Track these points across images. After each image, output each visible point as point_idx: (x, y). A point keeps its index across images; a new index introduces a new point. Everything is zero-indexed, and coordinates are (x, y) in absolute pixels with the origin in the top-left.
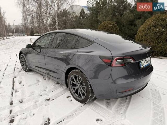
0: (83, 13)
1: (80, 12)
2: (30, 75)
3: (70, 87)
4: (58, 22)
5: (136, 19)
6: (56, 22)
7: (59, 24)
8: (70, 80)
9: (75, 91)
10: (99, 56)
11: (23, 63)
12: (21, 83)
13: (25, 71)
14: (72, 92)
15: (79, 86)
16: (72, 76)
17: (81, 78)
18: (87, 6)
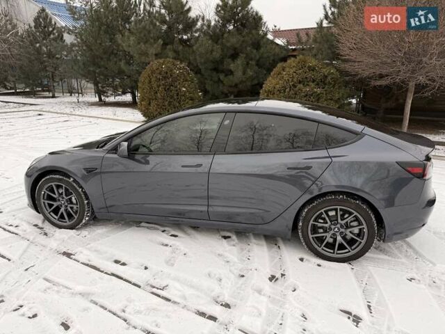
0: (45, 22)
1: (36, 19)
3: (310, 237)
8: (311, 222)
9: (325, 243)
10: (397, 162)
11: (55, 204)
12: (124, 264)
13: (71, 228)
14: (316, 247)
15: (336, 230)
16: (322, 211)
17: (353, 211)
18: (67, 3)
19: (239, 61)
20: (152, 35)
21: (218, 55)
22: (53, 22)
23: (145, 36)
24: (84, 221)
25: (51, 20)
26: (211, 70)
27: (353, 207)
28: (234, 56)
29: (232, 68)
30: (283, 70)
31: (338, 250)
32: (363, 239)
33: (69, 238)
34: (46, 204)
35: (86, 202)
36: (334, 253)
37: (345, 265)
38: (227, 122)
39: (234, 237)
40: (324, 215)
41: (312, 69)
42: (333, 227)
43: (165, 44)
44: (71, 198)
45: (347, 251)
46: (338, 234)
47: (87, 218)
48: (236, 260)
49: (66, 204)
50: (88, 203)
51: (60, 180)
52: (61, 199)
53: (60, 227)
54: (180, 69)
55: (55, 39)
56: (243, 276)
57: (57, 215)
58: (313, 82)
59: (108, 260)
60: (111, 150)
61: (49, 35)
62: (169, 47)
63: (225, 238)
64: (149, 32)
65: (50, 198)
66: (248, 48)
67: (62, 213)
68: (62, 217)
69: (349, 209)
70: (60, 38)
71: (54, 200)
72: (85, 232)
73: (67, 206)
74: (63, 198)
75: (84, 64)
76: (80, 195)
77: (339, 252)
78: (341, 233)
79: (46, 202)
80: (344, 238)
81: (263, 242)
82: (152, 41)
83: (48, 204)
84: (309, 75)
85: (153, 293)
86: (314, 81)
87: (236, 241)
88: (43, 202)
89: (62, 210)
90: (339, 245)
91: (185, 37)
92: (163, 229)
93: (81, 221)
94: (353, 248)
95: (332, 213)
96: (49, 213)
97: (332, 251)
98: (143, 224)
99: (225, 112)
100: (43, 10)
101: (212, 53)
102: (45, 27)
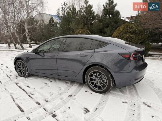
0: (52, 21)
1: (50, 21)
2: (31, 79)
3: (89, 82)
4: (28, 30)
5: (105, 27)
6: (26, 29)
7: (29, 31)
8: (89, 76)
9: (94, 85)
10: (118, 53)
11: (20, 69)
12: (29, 87)
13: (23, 77)
14: (91, 86)
15: (98, 80)
16: (92, 72)
17: (102, 73)
18: (57, 15)
22: (54, 21)
24: (26, 75)
25: (54, 20)
27: (102, 71)
28: (108, 27)
29: (106, 31)
32: (107, 84)
33: (21, 80)
35: (27, 68)
38: (64, 41)
39: (70, 83)
41: (131, 28)
45: (102, 89)
46: (98, 82)
49: (23, 69)
50: (27, 69)
51: (20, 61)
53: (21, 76)
54: (86, 32)
56: (61, 94)
59: (26, 86)
61: (53, 25)
62: (85, 26)
63: (67, 83)
64: (80, 21)
66: (113, 23)
67: (22, 72)
68: (21, 73)
69: (100, 71)
70: (56, 26)
71: (20, 68)
72: (27, 78)
74: (22, 67)
77: (99, 89)
79: (18, 68)
82: (80, 24)
84: (129, 30)
85: (29, 95)
86: (131, 32)
89: (22, 71)
90: (99, 86)
92: (49, 79)
94: (104, 88)
96: (19, 72)
97: (97, 89)
98: (45, 78)
99: (64, 38)
100: (52, 18)
101: (99, 26)
102: (52, 23)
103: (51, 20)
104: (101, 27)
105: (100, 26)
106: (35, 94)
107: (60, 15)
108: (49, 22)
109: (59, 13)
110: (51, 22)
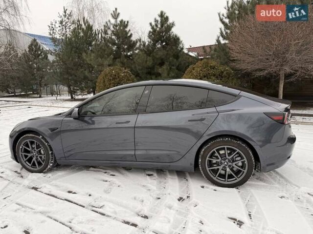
0: (36, 48)
3: (208, 169)
5: (157, 65)
8: (207, 159)
9: (218, 173)
10: (264, 113)
11: (29, 155)
12: (75, 193)
13: (40, 172)
14: (212, 176)
15: (226, 163)
16: (215, 150)
17: (236, 149)
18: (50, 35)
19: (164, 67)
20: (106, 53)
21: (151, 63)
22: (41, 48)
23: (101, 53)
24: (49, 167)
25: (40, 46)
26: (146, 73)
27: (236, 145)
28: (162, 64)
29: (160, 72)
30: (193, 69)
31: (228, 179)
32: (245, 170)
33: (38, 179)
34: (23, 155)
35: (50, 152)
36: (225, 181)
37: (234, 189)
38: (146, 92)
39: (155, 175)
40: (217, 154)
42: (223, 161)
43: (115, 58)
44: (40, 150)
45: (234, 179)
46: (227, 166)
47: (51, 165)
48: (155, 188)
49: (37, 155)
50: (52, 153)
51: (32, 138)
52: (33, 151)
53: (32, 172)
54: (125, 72)
55: (42, 59)
56: (159, 198)
57: (30, 163)
58: (214, 76)
59: (64, 191)
60: (68, 115)
61: (38, 56)
62: (117, 60)
63: (149, 175)
64: (105, 50)
65: (26, 151)
66: (171, 58)
67: (34, 161)
68: (34, 164)
69: (233, 148)
70: (46, 57)
71: (28, 152)
72: (49, 175)
73: (37, 157)
74: (35, 151)
75: (61, 73)
76: (47, 148)
77: (229, 180)
78: (229, 166)
79: (23, 154)
80: (232, 169)
81: (176, 177)
82: (106, 56)
83: (25, 155)
85: (93, 210)
87: (157, 177)
88: (21, 154)
89: (34, 159)
90: (228, 175)
91: (129, 54)
92: (105, 171)
93: (47, 166)
94: (238, 176)
95: (222, 152)
96: (25, 162)
97: (224, 180)
98: (91, 169)
99: (146, 85)
100: (35, 40)
101: (146, 63)
102: (35, 51)
103: (34, 47)
104: (150, 63)
105: (148, 62)
106: (103, 206)
107: (58, 36)
108: (27, 50)
109: (54, 31)
110: (32, 50)
